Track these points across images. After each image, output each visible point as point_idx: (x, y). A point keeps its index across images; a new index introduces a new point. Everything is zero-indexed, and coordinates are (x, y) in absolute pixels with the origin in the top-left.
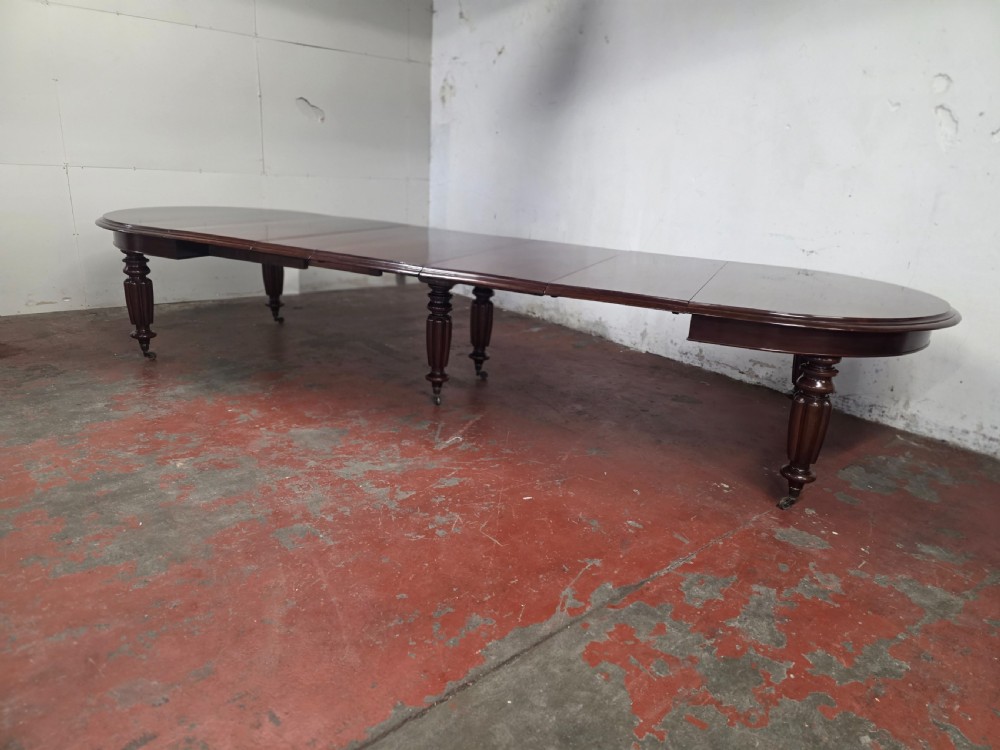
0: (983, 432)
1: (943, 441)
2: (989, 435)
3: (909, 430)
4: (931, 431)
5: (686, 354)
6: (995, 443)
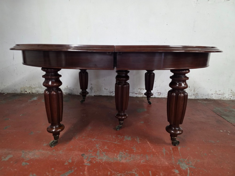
0: (217, 93)
1: (206, 99)
2: (218, 93)
3: (196, 98)
4: (202, 97)
5: (112, 92)
6: (220, 95)
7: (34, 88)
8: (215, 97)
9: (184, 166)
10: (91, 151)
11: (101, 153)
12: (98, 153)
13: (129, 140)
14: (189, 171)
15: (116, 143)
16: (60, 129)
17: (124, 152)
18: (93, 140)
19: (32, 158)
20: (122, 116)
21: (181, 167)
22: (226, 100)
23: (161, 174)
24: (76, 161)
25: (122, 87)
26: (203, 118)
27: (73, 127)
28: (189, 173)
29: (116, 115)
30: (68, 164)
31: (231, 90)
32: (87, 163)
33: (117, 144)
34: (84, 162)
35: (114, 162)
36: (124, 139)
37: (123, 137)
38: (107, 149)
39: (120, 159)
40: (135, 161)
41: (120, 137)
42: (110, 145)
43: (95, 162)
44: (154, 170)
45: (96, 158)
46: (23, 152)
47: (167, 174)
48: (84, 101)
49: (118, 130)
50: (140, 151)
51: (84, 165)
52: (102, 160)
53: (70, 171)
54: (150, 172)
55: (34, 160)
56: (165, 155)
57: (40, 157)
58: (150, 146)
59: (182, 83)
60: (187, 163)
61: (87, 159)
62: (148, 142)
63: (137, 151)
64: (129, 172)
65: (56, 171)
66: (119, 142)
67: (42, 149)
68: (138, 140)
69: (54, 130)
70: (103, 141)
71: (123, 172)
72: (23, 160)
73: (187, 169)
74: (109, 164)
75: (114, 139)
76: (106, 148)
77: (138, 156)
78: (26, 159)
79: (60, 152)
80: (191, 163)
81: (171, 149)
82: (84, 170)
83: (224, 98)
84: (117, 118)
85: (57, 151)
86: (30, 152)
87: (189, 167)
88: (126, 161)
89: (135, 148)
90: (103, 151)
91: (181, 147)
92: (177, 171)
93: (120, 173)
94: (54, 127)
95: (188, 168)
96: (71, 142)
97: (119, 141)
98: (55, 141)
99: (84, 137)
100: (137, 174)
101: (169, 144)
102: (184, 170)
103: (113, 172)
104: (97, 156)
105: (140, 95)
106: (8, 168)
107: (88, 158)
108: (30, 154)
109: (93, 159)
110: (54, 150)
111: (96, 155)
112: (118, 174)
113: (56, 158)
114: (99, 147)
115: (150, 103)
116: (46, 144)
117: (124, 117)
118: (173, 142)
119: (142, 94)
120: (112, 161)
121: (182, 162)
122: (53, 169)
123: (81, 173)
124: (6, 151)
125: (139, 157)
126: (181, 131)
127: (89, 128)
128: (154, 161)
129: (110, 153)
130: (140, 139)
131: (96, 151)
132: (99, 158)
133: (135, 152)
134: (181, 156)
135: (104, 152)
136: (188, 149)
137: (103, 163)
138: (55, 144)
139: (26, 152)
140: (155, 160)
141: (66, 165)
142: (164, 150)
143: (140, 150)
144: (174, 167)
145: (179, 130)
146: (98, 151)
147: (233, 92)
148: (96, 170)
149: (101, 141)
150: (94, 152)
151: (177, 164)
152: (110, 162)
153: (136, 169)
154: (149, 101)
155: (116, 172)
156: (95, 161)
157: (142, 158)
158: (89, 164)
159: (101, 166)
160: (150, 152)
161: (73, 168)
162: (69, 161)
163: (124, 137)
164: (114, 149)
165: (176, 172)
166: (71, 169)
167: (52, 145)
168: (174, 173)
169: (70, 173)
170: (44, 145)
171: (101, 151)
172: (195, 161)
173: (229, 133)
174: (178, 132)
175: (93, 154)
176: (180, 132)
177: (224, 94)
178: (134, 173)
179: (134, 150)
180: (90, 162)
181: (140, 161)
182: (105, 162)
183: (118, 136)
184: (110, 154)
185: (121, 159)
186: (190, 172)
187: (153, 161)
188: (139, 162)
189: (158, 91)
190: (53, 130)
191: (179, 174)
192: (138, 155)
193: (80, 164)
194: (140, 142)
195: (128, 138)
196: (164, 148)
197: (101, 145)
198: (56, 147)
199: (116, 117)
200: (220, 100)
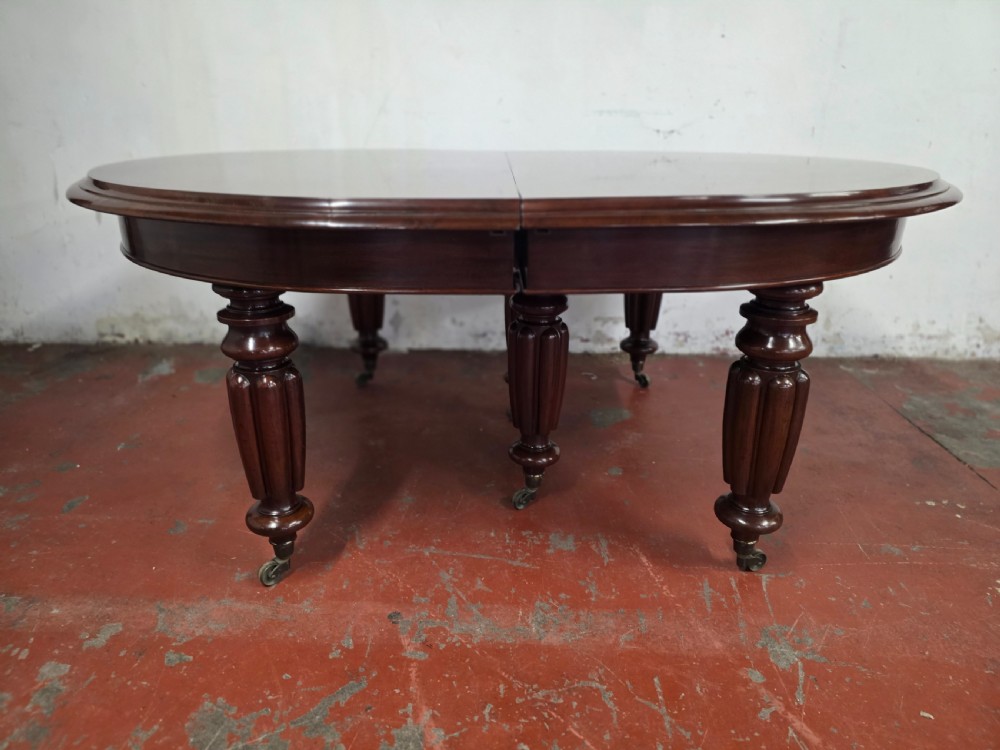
0: (920, 332)
1: (876, 356)
2: (927, 333)
4: (859, 348)
6: (934, 341)
7: (155, 321)
8: (909, 349)
9: (785, 656)
10: (423, 600)
11: (463, 606)
12: (452, 609)
13: (570, 551)
14: (801, 675)
15: (516, 563)
16: (296, 519)
17: (551, 601)
18: (427, 554)
19: (199, 632)
20: (537, 454)
21: (772, 660)
22: (958, 359)
23: (698, 689)
24: (370, 642)
25: (541, 342)
26: (860, 445)
27: (339, 496)
28: (801, 682)
29: (511, 450)
30: (341, 653)
31: (981, 320)
32: (412, 651)
33: (524, 569)
34: (401, 647)
35: (518, 642)
36: (548, 547)
37: (541, 537)
38: (486, 589)
39: (538, 632)
40: (596, 639)
41: (532, 539)
42: (493, 572)
43: (442, 646)
44: (669, 674)
45: (447, 628)
46: (161, 610)
47: (719, 689)
48: (370, 376)
49: (521, 507)
50: (613, 597)
51: (405, 658)
52: (472, 637)
53: (351, 682)
54: (656, 680)
55: (210, 640)
56: (710, 610)
57: (230, 630)
58: (652, 574)
59: (789, 337)
60: (794, 641)
61: (411, 634)
62: (644, 560)
63: (602, 596)
64: (578, 682)
65: (300, 683)
66: (527, 560)
67: (231, 596)
68: (602, 548)
69: (273, 525)
70: (466, 555)
71: (556, 682)
72: (165, 641)
73: (794, 667)
74: (500, 652)
75: (508, 547)
76: (480, 585)
77: (607, 616)
78: (178, 638)
79: (306, 606)
80: (810, 641)
81: (734, 585)
82: (407, 679)
83: (947, 352)
84: (519, 462)
85: (294, 603)
86: (187, 609)
87: (802, 659)
88: (561, 639)
89: (594, 582)
90: (469, 597)
91: (773, 576)
92: (756, 677)
93: (543, 686)
94: (275, 513)
95: (800, 663)
96: (340, 562)
97: (528, 554)
98: (280, 562)
99: (390, 539)
100: (607, 690)
101: (726, 564)
102: (784, 670)
103: (518, 685)
104: (449, 619)
105: (602, 343)
106: (113, 676)
107: (414, 628)
108: (190, 616)
109: (435, 631)
110: (280, 599)
111: (444, 616)
112: (537, 691)
113: (290, 630)
114: (451, 582)
115: (643, 382)
116: (244, 575)
117: (544, 460)
118: (741, 557)
119: (610, 340)
120: (508, 642)
121: (777, 640)
122: (286, 676)
123: (397, 691)
124: (89, 606)
125: (612, 621)
126: (776, 520)
127: (406, 499)
128: (669, 638)
129: (496, 606)
130: (610, 547)
131: (441, 599)
132: (455, 631)
133: (593, 599)
134: (772, 615)
135: (474, 602)
136: (797, 584)
137: (474, 648)
138: (280, 573)
139: (171, 608)
140: (674, 631)
141: (334, 659)
142: (707, 591)
143: (614, 590)
144: (748, 657)
145: (768, 516)
146: (453, 600)
147: (988, 327)
148: (450, 680)
149: (458, 557)
150: (436, 603)
151: (759, 646)
152: (500, 644)
153: (601, 671)
154: (640, 374)
155: (527, 686)
156: (443, 640)
157: (623, 627)
158: (422, 656)
159: (468, 660)
160: (653, 598)
161: (361, 670)
162: (345, 645)
163: (547, 536)
164: (513, 591)
165: (754, 681)
166: (355, 675)
167: (269, 579)
168: (746, 682)
169: (356, 690)
170: (237, 579)
171: (464, 598)
172: (826, 634)
173: (959, 511)
174: (765, 523)
175: (434, 612)
176: (774, 523)
177: (948, 335)
178: (595, 685)
179: (590, 594)
180: (427, 646)
181: (617, 639)
182: (482, 646)
183: (524, 533)
184: (498, 609)
185: (542, 630)
186: (806, 677)
187: (666, 638)
188: (611, 642)
189: (675, 325)
190: (269, 523)
191: (765, 685)
192: (605, 613)
193: (387, 655)
194: (612, 560)
195: (563, 544)
196: (706, 580)
197: (461, 575)
198: (287, 585)
199: (511, 456)
200: (932, 362)
